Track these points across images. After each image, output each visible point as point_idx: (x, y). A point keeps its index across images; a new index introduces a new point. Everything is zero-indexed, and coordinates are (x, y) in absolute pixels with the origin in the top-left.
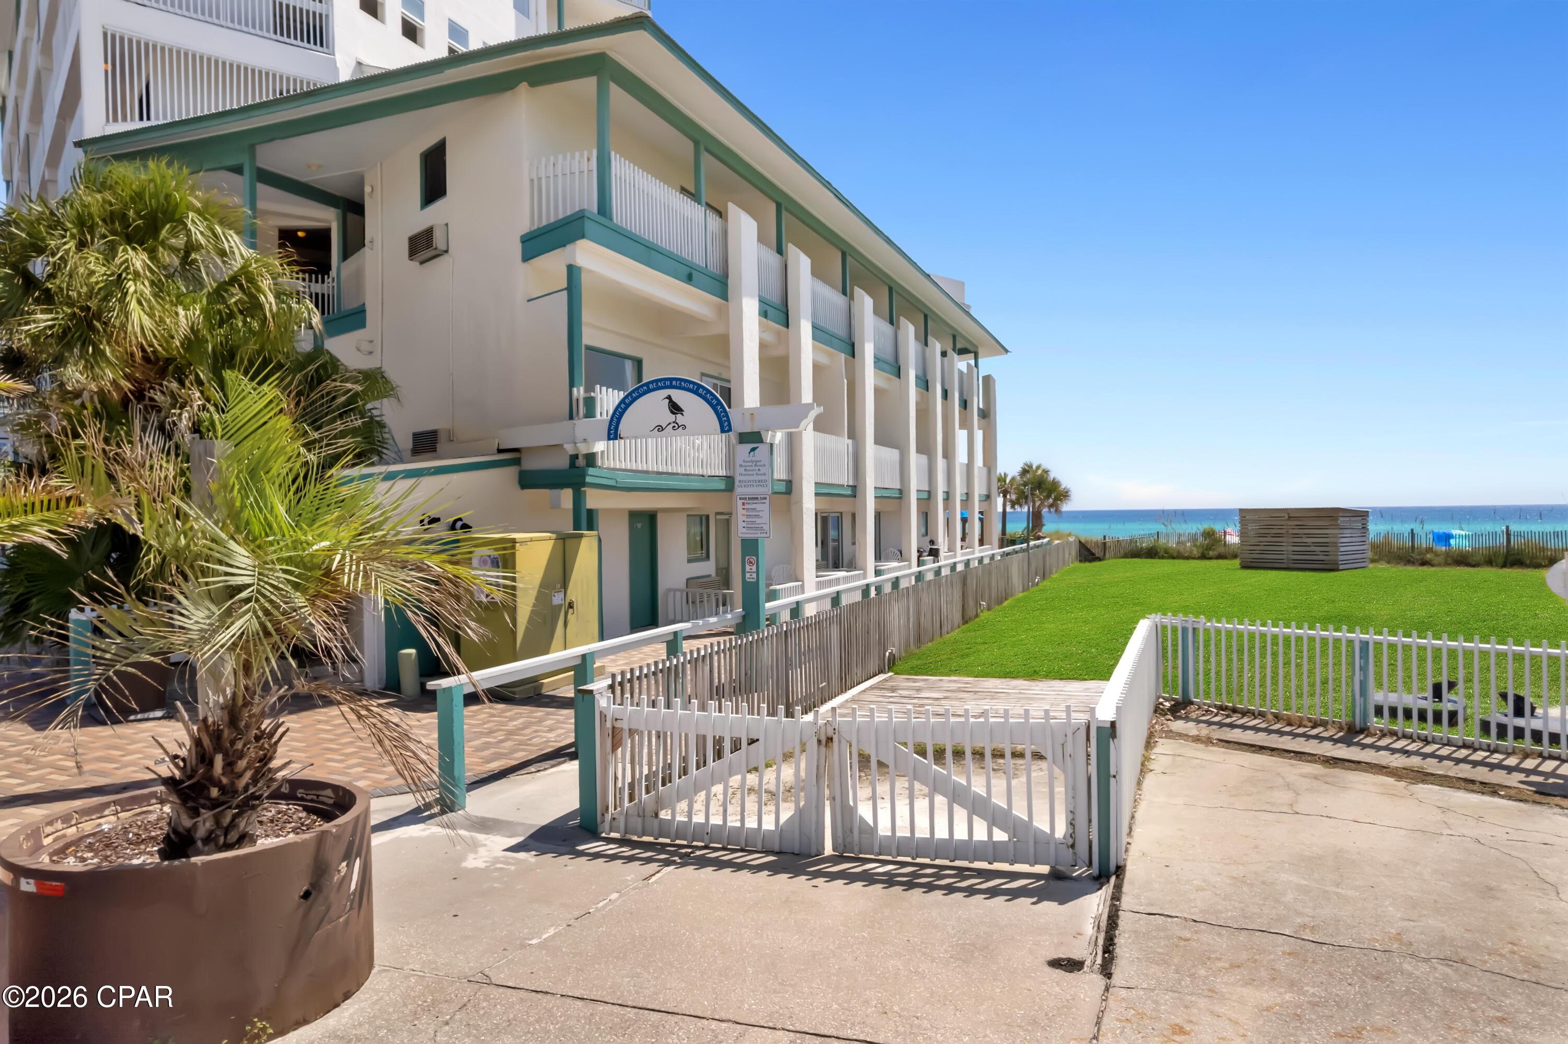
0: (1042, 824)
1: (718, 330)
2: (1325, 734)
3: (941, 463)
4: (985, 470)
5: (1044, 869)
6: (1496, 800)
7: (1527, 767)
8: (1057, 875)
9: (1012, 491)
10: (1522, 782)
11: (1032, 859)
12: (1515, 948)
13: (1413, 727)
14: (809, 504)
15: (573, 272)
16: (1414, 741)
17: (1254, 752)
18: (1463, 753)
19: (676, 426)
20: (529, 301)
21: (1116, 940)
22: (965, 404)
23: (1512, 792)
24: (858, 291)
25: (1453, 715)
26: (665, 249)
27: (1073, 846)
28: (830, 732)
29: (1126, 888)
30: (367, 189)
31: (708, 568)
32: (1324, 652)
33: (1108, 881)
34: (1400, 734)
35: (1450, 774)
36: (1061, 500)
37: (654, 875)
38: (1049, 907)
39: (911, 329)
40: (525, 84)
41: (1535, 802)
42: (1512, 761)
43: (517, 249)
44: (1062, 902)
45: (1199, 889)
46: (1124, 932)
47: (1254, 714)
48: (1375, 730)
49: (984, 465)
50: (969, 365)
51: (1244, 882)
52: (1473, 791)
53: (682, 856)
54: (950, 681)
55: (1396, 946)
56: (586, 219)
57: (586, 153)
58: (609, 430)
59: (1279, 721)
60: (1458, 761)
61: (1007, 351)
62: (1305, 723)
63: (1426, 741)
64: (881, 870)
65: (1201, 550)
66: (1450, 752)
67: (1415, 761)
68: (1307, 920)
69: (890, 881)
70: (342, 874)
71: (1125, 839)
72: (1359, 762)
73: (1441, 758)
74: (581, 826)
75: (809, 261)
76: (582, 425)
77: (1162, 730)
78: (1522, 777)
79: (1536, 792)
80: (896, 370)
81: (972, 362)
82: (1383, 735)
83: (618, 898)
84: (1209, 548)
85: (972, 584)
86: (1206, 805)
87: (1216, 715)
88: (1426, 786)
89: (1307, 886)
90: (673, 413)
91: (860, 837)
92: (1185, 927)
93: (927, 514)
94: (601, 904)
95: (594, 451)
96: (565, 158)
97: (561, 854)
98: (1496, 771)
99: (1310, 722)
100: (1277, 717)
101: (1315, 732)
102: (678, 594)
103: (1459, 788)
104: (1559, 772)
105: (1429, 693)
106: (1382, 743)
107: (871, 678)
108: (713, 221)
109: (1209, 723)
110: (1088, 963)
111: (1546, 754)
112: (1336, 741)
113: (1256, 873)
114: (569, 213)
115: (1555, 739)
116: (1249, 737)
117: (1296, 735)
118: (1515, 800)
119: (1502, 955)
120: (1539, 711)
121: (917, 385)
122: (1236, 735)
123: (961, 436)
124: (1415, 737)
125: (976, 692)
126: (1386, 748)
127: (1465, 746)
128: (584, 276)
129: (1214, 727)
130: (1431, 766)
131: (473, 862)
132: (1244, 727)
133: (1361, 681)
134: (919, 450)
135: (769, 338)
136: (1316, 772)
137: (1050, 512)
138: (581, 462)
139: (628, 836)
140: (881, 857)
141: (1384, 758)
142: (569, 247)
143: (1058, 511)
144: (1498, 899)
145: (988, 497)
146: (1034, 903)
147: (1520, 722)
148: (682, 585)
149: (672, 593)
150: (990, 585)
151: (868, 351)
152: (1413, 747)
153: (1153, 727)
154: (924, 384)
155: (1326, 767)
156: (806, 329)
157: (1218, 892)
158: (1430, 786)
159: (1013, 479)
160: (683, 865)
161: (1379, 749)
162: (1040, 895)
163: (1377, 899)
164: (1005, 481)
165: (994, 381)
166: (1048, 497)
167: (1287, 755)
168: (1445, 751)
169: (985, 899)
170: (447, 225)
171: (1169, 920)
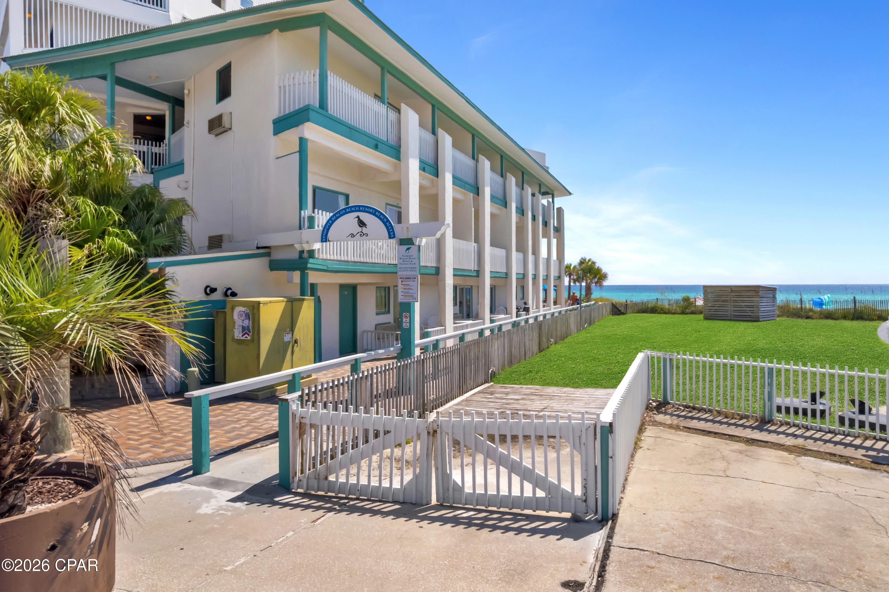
0: (566, 486)
1: (394, 178)
2: (748, 424)
3: (531, 258)
4: (557, 262)
5: (567, 515)
6: (849, 467)
7: (867, 446)
8: (576, 519)
9: (574, 274)
10: (864, 456)
11: (560, 509)
12: (861, 573)
13: (800, 420)
14: (449, 281)
15: (302, 141)
16: (800, 429)
17: (704, 435)
18: (829, 436)
19: (362, 234)
20: (277, 158)
21: (607, 568)
22: (546, 224)
23: (858, 462)
24: (481, 157)
25: (823, 412)
26: (362, 130)
27: (585, 501)
28: (435, 427)
29: (617, 530)
30: (186, 92)
31: (389, 318)
32: (747, 373)
33: (607, 524)
34: (792, 424)
35: (822, 450)
36: (602, 279)
37: (319, 518)
38: (568, 542)
39: (513, 180)
40: (277, 30)
41: (872, 469)
42: (858, 442)
43: (270, 127)
44: (575, 539)
45: (663, 530)
46: (613, 562)
47: (705, 411)
48: (777, 421)
49: (557, 259)
50: (548, 202)
51: (692, 525)
52: (835, 461)
53: (340, 505)
54: (527, 388)
55: (785, 572)
56: (310, 111)
57: (312, 71)
58: (322, 236)
59: (720, 415)
60: (826, 442)
61: (570, 194)
62: (736, 416)
63: (807, 428)
64: (465, 515)
65: (681, 309)
66: (821, 435)
67: (800, 441)
68: (730, 552)
69: (469, 523)
70: (84, 531)
71: (618, 495)
72: (767, 442)
73: (816, 440)
74: (279, 485)
75: (451, 139)
76: (306, 233)
77: (650, 421)
78: (863, 452)
79: (872, 462)
80: (505, 203)
81: (551, 200)
82: (782, 425)
83: (292, 536)
84: (686, 308)
85: (545, 329)
86: (673, 471)
87: (683, 411)
88: (806, 458)
89: (731, 528)
90: (360, 226)
91: (453, 494)
92: (652, 558)
93: (523, 287)
94: (281, 540)
95: (313, 248)
96: (300, 74)
97: (263, 504)
98: (848, 448)
99: (739, 416)
100: (719, 413)
101: (741, 422)
102: (370, 333)
103: (826, 459)
104: (886, 449)
105: (809, 399)
106: (781, 429)
107: (479, 386)
108: (392, 115)
109: (679, 416)
110: (587, 585)
111: (878, 437)
112: (753, 428)
113: (700, 519)
114: (302, 106)
115: (883, 428)
116: (702, 425)
117: (730, 424)
118: (860, 468)
119: (852, 579)
120: (874, 411)
121: (516, 212)
122: (695, 424)
123: (544, 242)
124: (800, 426)
125: (541, 395)
126: (783, 433)
127: (830, 432)
128: (309, 144)
129: (681, 419)
130: (810, 444)
131: (206, 509)
132: (699, 419)
133: (769, 392)
134: (518, 250)
135: (426, 183)
136: (741, 449)
137: (596, 286)
138: (305, 255)
139: (309, 492)
140: (466, 506)
141: (781, 439)
142: (300, 127)
143: (601, 286)
144: (850, 537)
145: (559, 277)
146: (558, 539)
147: (862, 417)
148: (373, 328)
149: (366, 333)
150: (556, 330)
151: (487, 192)
152: (799, 432)
153: (644, 419)
154: (521, 211)
155: (747, 445)
156: (448, 178)
157: (675, 532)
158: (809, 458)
159: (575, 267)
160: (340, 511)
161: (779, 433)
162: (563, 533)
163: (774, 537)
164: (570, 268)
165: (563, 211)
166: (595, 277)
167: (724, 437)
168: (818, 435)
169: (528, 536)
170: (231, 113)
171: (642, 553)
